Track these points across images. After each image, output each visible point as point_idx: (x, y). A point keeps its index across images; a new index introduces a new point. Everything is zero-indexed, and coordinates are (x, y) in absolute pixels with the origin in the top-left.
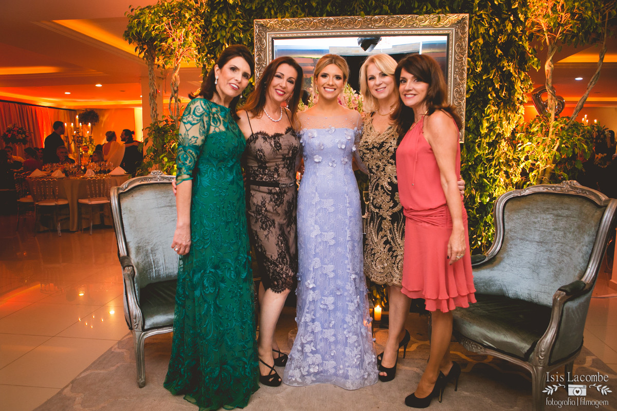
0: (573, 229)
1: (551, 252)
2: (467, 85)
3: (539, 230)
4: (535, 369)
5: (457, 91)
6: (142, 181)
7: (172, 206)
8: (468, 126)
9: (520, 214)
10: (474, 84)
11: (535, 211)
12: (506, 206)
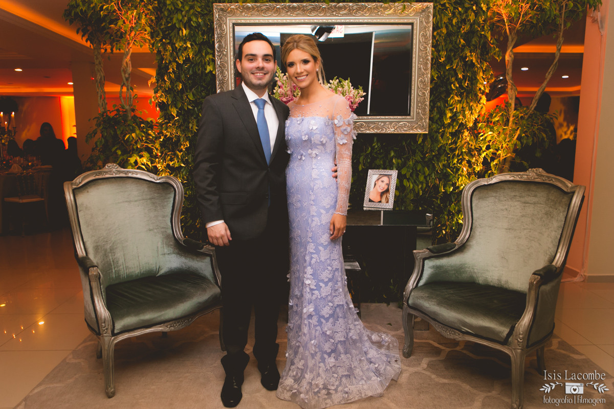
0: (540, 215)
1: (519, 238)
2: (431, 75)
3: (507, 217)
4: (514, 352)
5: (421, 81)
6: (97, 175)
7: (130, 202)
8: (432, 116)
9: (487, 202)
10: (437, 74)
11: (502, 198)
12: (474, 194)
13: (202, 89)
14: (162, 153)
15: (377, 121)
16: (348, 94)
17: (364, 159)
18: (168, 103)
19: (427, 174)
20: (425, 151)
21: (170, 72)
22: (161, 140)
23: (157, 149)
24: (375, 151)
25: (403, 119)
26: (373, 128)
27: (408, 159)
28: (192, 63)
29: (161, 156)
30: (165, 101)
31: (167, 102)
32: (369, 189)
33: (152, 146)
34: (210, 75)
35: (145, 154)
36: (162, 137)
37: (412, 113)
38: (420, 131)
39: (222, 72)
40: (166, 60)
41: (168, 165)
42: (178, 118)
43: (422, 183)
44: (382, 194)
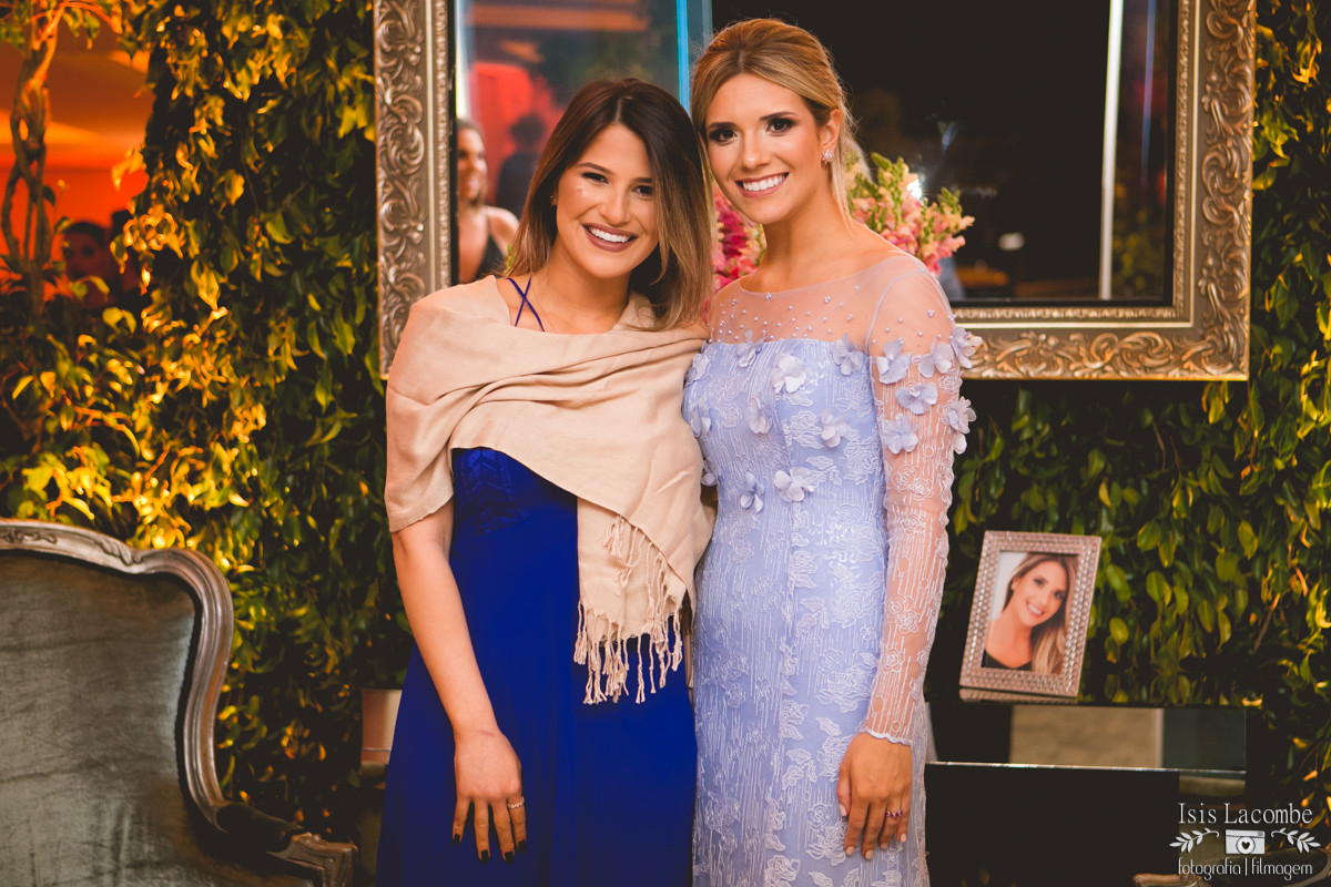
5: (1214, 165)
7: (19, 649)
8: (1268, 306)
10: (1286, 132)
13: (324, 197)
14: (157, 449)
15: (1028, 330)
16: (891, 224)
17: (975, 485)
18: (186, 254)
19: (1250, 551)
20: (1238, 452)
21: (198, 135)
22: (157, 398)
23: (139, 436)
24: (1023, 451)
25: (1141, 319)
26: (1011, 358)
27: (1163, 488)
28: (287, 95)
29: (153, 463)
30: (176, 244)
31: (185, 248)
32: (984, 615)
33: (120, 421)
34: (352, 143)
35: (93, 455)
36: (162, 389)
37: (1178, 297)
38: (1214, 373)
39: (402, 137)
40: (184, 84)
41: (180, 500)
42: (223, 311)
43: (1229, 588)
44: (1036, 634)
